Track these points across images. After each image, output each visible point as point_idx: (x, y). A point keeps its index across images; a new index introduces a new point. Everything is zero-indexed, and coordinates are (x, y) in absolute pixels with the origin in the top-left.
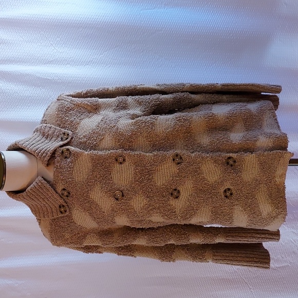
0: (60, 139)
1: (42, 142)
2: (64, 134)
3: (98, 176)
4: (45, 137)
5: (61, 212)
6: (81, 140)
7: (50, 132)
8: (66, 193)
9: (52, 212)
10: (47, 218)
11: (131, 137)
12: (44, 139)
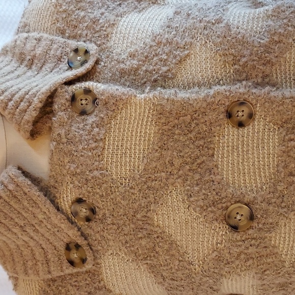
0: (64, 66)
1: (18, 76)
2: (76, 51)
3: (177, 162)
4: (25, 63)
5: (72, 263)
6: (122, 66)
7: (39, 51)
8: (84, 211)
9: (47, 261)
10: (32, 277)
11: (267, 49)
12: (23, 68)
